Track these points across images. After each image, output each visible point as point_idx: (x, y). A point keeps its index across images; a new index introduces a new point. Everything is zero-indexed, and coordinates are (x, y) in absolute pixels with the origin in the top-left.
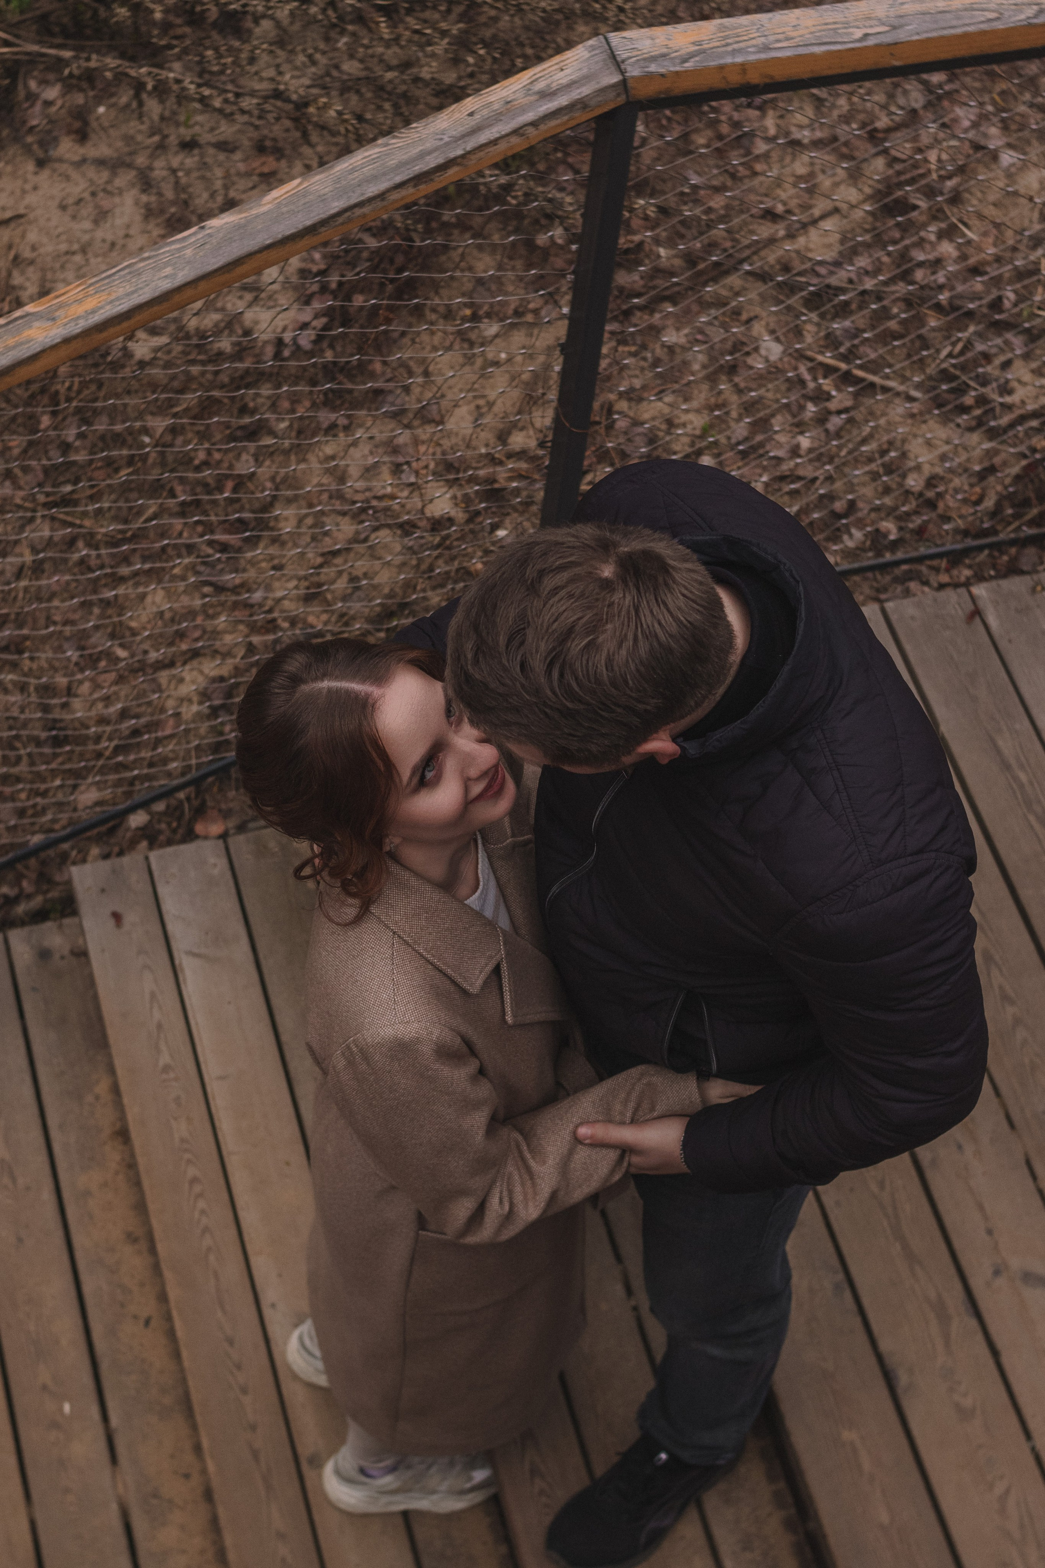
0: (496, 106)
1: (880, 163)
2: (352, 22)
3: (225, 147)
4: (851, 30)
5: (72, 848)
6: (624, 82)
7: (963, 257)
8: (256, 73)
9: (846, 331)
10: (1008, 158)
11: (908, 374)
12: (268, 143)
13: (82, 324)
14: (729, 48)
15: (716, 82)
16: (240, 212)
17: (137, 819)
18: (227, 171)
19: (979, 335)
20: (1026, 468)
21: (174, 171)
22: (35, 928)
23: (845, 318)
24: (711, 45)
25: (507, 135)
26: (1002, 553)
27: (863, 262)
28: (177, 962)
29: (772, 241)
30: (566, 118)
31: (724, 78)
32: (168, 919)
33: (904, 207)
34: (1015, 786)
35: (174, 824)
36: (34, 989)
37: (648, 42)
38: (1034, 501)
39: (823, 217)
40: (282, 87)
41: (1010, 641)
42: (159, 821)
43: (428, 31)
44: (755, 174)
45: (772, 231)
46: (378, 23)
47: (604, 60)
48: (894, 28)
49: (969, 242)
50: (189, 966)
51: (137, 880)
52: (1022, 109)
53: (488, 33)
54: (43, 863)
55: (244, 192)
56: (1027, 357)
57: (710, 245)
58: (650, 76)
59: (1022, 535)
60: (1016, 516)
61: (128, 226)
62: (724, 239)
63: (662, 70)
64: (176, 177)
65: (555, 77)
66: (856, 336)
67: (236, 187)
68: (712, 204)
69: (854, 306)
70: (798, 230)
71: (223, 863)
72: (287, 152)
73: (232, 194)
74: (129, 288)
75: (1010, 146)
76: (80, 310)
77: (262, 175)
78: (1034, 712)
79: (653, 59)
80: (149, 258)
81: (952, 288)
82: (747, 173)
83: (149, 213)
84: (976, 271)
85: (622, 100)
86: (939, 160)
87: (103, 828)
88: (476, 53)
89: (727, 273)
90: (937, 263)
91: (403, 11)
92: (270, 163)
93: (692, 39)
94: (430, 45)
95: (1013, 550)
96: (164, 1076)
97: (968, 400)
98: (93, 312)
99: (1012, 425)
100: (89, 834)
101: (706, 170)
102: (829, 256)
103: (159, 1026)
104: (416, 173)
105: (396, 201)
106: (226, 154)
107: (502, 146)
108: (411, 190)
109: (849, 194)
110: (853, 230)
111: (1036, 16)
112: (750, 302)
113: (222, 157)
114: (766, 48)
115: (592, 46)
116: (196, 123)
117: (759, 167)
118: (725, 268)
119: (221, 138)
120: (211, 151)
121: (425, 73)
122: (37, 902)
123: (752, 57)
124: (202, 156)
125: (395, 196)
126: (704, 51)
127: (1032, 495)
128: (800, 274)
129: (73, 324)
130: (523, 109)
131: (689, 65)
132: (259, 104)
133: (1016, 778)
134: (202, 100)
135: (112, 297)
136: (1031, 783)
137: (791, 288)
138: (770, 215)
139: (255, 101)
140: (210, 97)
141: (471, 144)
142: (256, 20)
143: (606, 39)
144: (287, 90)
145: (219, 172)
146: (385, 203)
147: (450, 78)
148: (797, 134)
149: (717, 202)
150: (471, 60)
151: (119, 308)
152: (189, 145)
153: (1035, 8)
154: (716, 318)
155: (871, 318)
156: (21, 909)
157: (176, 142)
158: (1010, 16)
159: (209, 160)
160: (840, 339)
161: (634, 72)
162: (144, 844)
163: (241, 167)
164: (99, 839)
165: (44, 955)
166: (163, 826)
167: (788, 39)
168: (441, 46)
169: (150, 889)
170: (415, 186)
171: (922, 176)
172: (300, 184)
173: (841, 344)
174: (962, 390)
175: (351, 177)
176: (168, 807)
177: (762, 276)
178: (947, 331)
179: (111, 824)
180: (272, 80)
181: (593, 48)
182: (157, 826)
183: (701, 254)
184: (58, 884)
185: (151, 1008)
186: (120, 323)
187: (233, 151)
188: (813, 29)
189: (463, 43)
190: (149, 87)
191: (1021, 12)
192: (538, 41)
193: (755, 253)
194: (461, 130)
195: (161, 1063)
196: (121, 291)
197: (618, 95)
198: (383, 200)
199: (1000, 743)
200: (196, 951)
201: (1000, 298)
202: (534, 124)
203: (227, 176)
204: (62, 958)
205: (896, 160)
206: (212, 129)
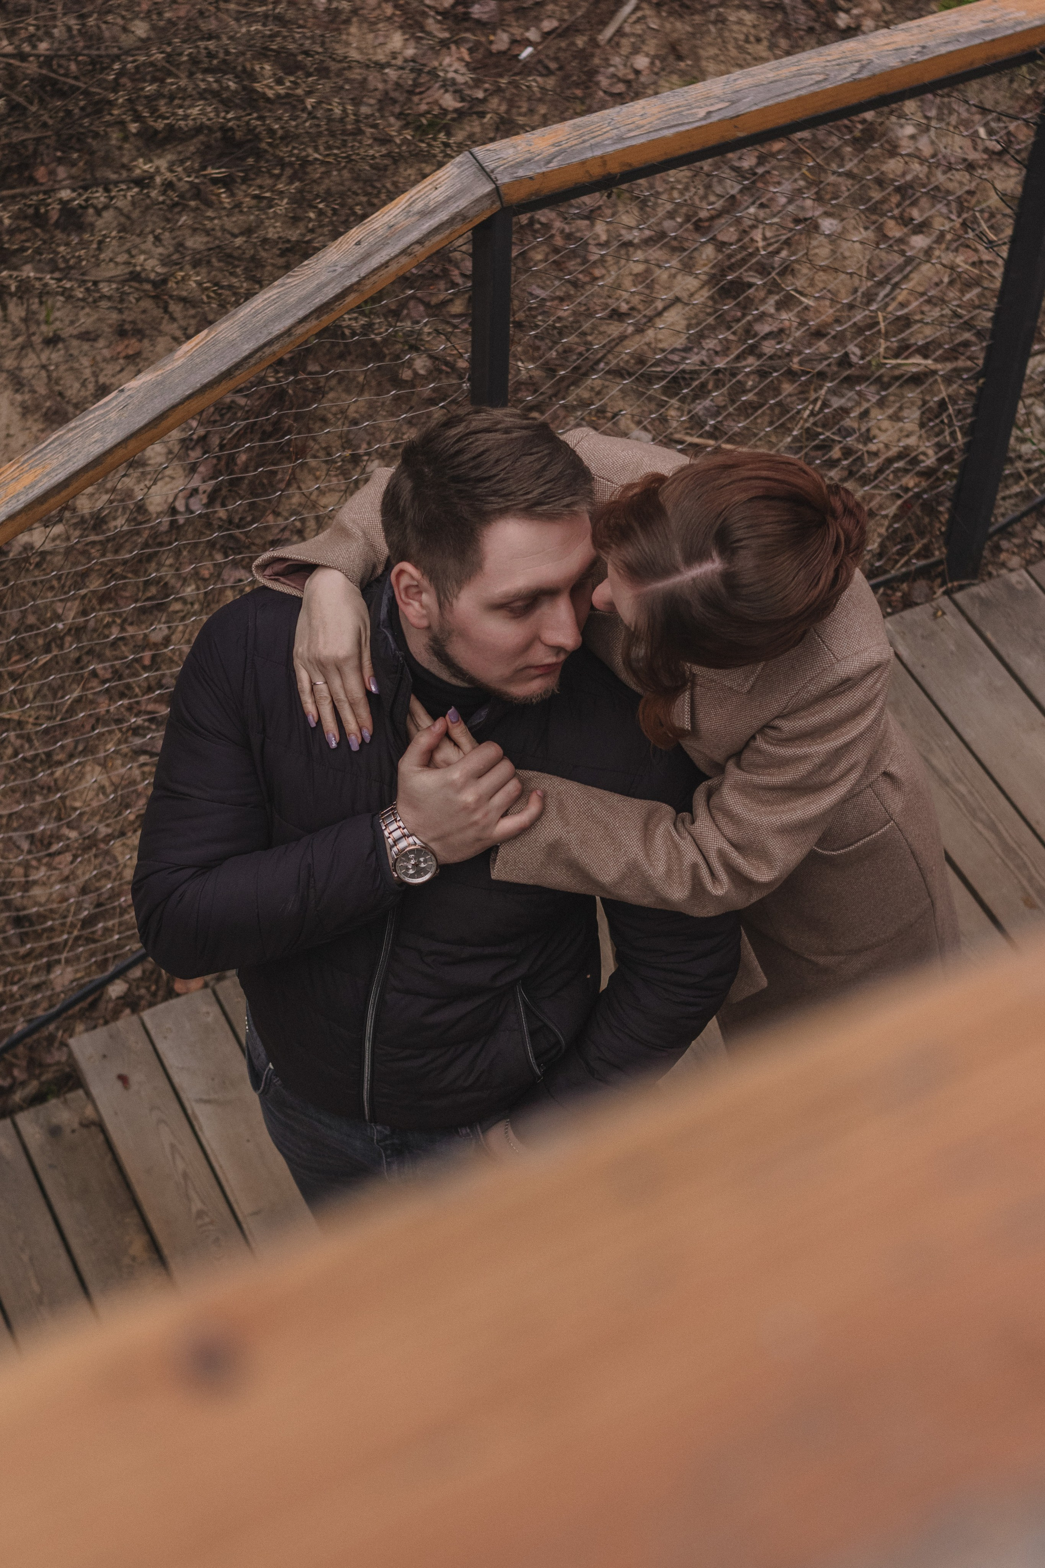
0: (380, 232)
1: (709, 251)
2: (191, 199)
3: (87, 336)
4: (693, 111)
5: (57, 1029)
6: (497, 189)
7: (803, 323)
8: (111, 260)
9: (706, 409)
10: (828, 225)
11: (774, 439)
12: (127, 327)
13: (24, 500)
14: (587, 144)
15: (580, 177)
16: (155, 370)
17: (117, 989)
18: (94, 359)
19: (833, 392)
20: (901, 507)
21: (44, 367)
22: (40, 1107)
23: (705, 398)
24: (569, 144)
25: (396, 256)
26: (894, 590)
27: (710, 343)
28: (190, 1112)
29: (623, 338)
30: (448, 232)
31: (587, 172)
32: (172, 1072)
33: (741, 286)
34: (956, 798)
35: (153, 988)
36: (52, 1166)
37: (511, 151)
38: (915, 536)
39: (665, 309)
40: (138, 268)
41: (923, 666)
42: (138, 988)
43: (268, 195)
44: (596, 279)
45: (622, 329)
46: (218, 195)
47: (474, 173)
48: (733, 102)
49: (807, 308)
50: (203, 1114)
51: (135, 1040)
52: (832, 179)
53: (321, 189)
54: (31, 1049)
55: (113, 376)
56: (881, 403)
57: (565, 351)
58: (520, 181)
59: (913, 568)
60: (901, 553)
61: (8, 426)
62: (577, 344)
63: (530, 174)
64: (48, 371)
65: (432, 196)
66: (718, 413)
67: (104, 373)
68: (561, 313)
69: (710, 386)
70: (645, 324)
71: (216, 1009)
72: (148, 332)
73: (102, 380)
74: (61, 458)
75: (827, 214)
76: (19, 487)
77: (127, 357)
78: (960, 728)
79: (520, 164)
80: (75, 428)
81: (800, 353)
82: (587, 279)
83: (26, 411)
84: (818, 334)
85: (497, 206)
86: (765, 238)
87: (84, 1004)
88: (316, 207)
89: (586, 375)
90: (779, 334)
91: (239, 180)
92: (133, 345)
93: (551, 142)
94: (271, 207)
95: (905, 586)
96: (199, 1222)
97: (836, 453)
98: (32, 486)
99: (880, 471)
100: (70, 1012)
101: (548, 282)
102: (680, 342)
103: (185, 1175)
104: (318, 304)
105: (302, 335)
106: (90, 343)
107: (394, 267)
108: (314, 322)
109: (687, 283)
110: (696, 315)
111: (859, 71)
112: (612, 399)
113: (86, 346)
114: (621, 139)
115: (460, 162)
116: (56, 319)
117: (597, 272)
118: (583, 370)
119: (83, 330)
120: (75, 343)
121: (271, 234)
122: (33, 1086)
123: (610, 149)
124: (67, 349)
125: (300, 330)
126: (563, 151)
127: (912, 531)
128: (657, 364)
129: (14, 501)
130: (407, 231)
131: (554, 165)
132: (118, 289)
133: (956, 792)
134: (65, 292)
135: (48, 470)
136: (971, 793)
137: (649, 379)
138: (617, 315)
139: (114, 286)
140: (72, 289)
141: (364, 270)
142: (99, 212)
143: (472, 154)
144: (144, 270)
145: (85, 362)
146: (292, 338)
147: (294, 235)
148: (627, 236)
149: (565, 310)
150: (312, 215)
151: (56, 478)
152: (52, 341)
153: (857, 64)
154: (583, 419)
155: (729, 394)
156: (18, 1097)
157: (40, 340)
158: (835, 76)
159: (75, 352)
160: (703, 418)
161: (504, 179)
162: (127, 1011)
163: (106, 353)
164: (82, 1015)
165: (55, 1132)
166: (143, 991)
167: (638, 127)
168: (283, 206)
169: (150, 1047)
170: (318, 318)
171: (751, 255)
172: (207, 335)
173: (705, 423)
174: (825, 447)
175: (255, 319)
176: (144, 972)
177: (619, 373)
178: (803, 394)
179: (90, 999)
180: (127, 263)
181: (461, 164)
182: (137, 993)
183: (557, 362)
184: (50, 1065)
185: (174, 1158)
186: (59, 492)
187: (95, 340)
188: (660, 115)
189: (300, 201)
190: (13, 288)
191: (845, 70)
192: (369, 189)
193: (609, 352)
194: (351, 259)
195: (194, 1210)
196: (55, 463)
197: (493, 202)
198: (290, 336)
199: (935, 762)
200: (205, 1097)
201: (846, 355)
202: (419, 242)
203: (94, 363)
204: (73, 1131)
205: (724, 244)
206: (72, 322)
